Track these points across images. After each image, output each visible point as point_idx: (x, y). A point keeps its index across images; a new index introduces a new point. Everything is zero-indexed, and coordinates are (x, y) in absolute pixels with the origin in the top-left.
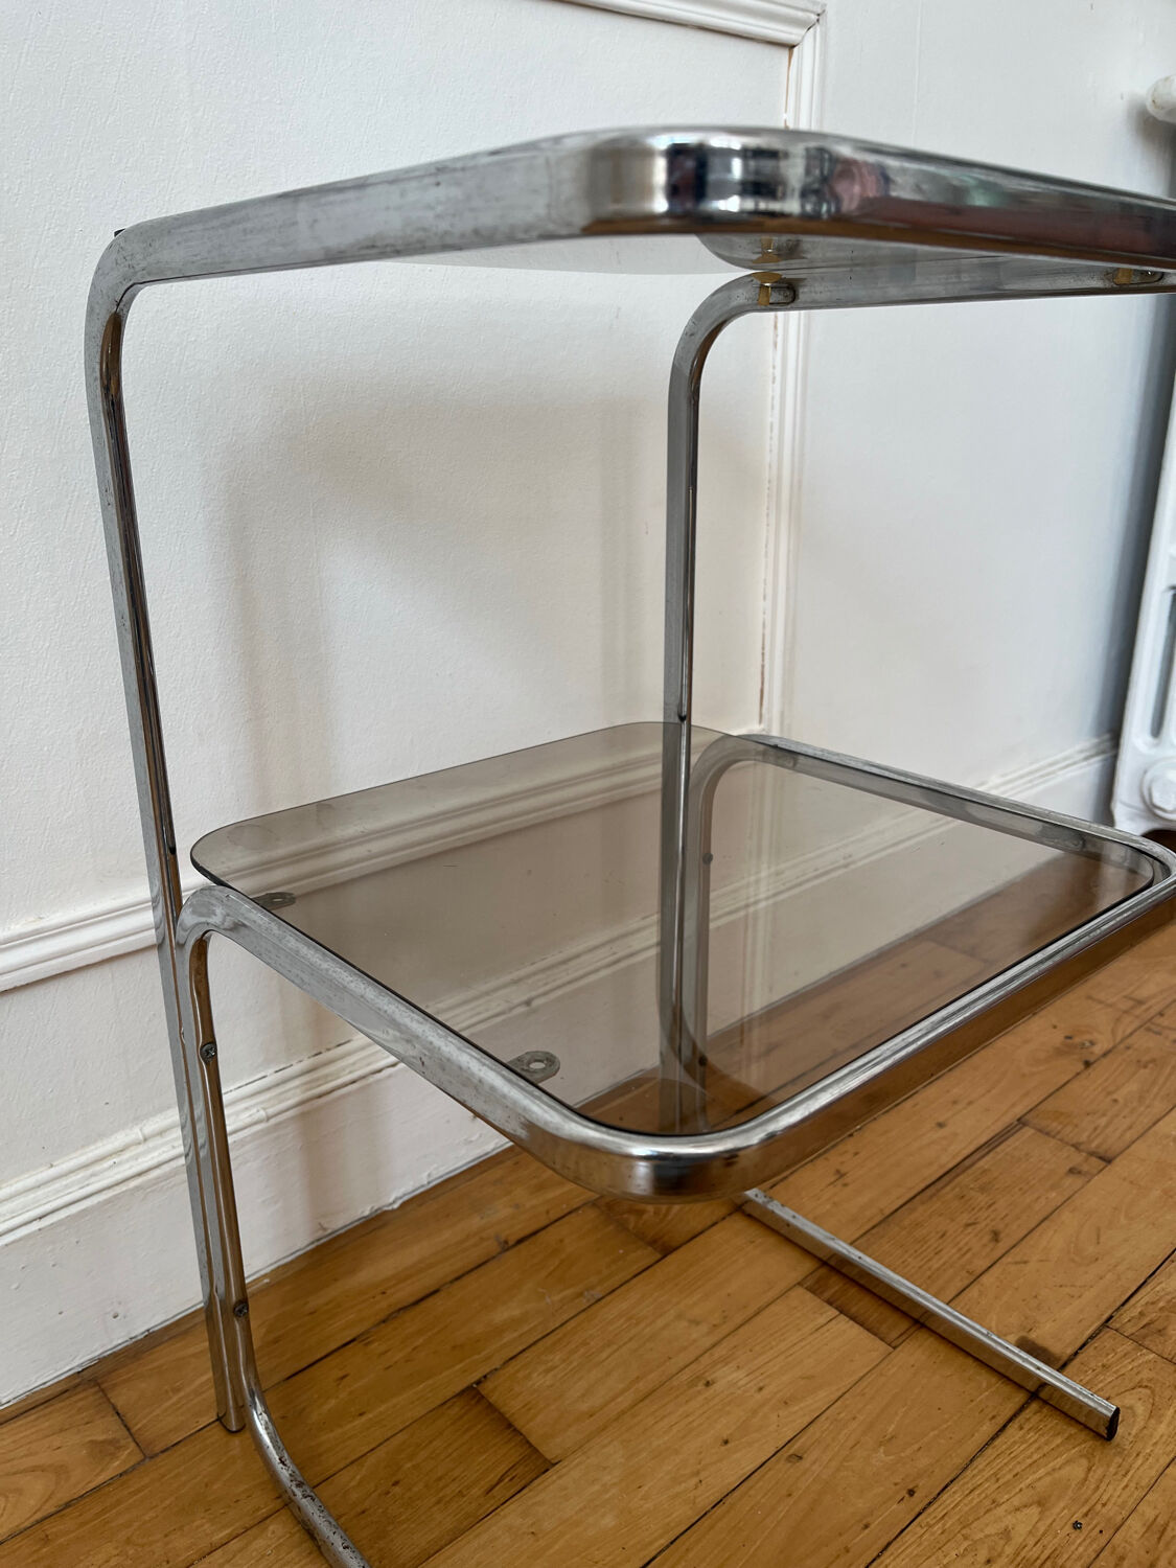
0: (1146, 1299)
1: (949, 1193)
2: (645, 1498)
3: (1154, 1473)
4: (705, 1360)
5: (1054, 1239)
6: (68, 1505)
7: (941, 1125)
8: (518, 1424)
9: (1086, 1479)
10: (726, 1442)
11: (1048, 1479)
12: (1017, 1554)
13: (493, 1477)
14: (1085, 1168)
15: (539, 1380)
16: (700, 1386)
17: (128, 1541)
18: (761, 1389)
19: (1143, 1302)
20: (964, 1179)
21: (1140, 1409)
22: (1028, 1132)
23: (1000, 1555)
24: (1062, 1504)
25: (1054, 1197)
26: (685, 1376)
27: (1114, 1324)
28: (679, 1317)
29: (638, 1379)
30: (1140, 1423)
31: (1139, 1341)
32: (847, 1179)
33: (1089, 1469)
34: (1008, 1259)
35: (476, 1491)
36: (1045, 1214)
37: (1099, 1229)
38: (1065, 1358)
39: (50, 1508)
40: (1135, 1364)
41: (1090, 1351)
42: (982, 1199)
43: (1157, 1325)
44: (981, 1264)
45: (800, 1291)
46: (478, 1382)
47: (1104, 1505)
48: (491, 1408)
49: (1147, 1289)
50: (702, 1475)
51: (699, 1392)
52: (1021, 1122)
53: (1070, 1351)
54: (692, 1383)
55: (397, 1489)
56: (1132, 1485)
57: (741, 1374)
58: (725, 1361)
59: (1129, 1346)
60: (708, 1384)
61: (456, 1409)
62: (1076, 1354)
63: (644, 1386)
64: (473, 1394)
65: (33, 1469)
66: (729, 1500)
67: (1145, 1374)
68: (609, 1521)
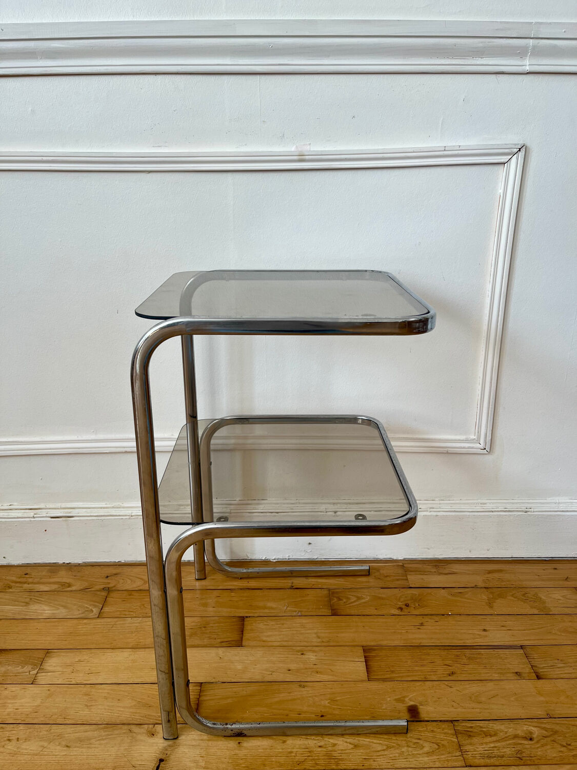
0: (481, 725)
1: (455, 652)
2: (254, 668)
3: (403, 766)
4: (309, 648)
5: (474, 688)
6: (140, 590)
7: (485, 630)
8: (244, 632)
9: (379, 751)
10: (289, 670)
11: (367, 743)
12: (331, 751)
13: (226, 640)
14: (524, 675)
15: (261, 626)
16: (299, 653)
17: (143, 605)
18: (315, 665)
19: (478, 724)
20: (467, 652)
21: (426, 749)
22: (521, 651)
23: (326, 747)
24: (361, 751)
25: (496, 676)
26: (299, 648)
27: (456, 724)
28: (316, 633)
29: (286, 641)
30: (421, 752)
31: (457, 733)
32: (421, 627)
33: (384, 750)
34: (446, 683)
35: (219, 640)
36: (482, 679)
37: (497, 695)
38: (422, 719)
39: (136, 589)
40: (445, 738)
41: (434, 724)
42: (465, 661)
43: (472, 734)
44: (434, 678)
45: (361, 648)
46: (247, 617)
47: (374, 761)
48: (243, 625)
49: (487, 722)
50: (273, 673)
51: (298, 655)
52: (522, 647)
53: (426, 719)
54: (298, 651)
55: (203, 629)
56: (392, 764)
57: (314, 658)
58: (314, 651)
59: (453, 732)
60: (302, 654)
61: (234, 620)
62: (428, 721)
63: (285, 644)
64: (243, 619)
65: (141, 579)
66: (273, 683)
67: (445, 743)
68: (239, 667)
